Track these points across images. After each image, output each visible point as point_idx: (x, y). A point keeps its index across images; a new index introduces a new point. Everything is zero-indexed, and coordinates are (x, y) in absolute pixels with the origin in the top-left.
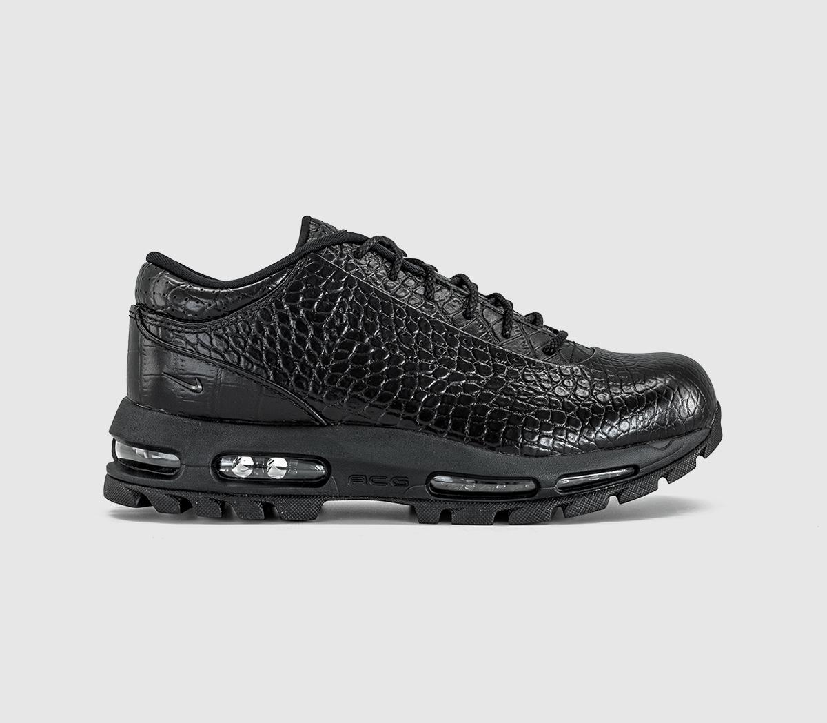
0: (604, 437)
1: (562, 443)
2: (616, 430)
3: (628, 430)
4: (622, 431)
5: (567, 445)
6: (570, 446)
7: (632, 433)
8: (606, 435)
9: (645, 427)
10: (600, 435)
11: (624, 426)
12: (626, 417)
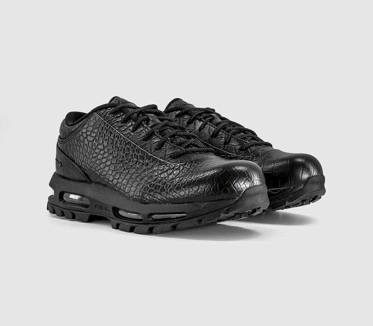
0: (172, 197)
1: (155, 199)
2: (178, 195)
3: (184, 196)
4: (181, 196)
5: (157, 200)
6: (158, 200)
7: (186, 197)
8: (173, 197)
9: (192, 195)
10: (171, 196)
11: (182, 193)
12: (184, 189)
